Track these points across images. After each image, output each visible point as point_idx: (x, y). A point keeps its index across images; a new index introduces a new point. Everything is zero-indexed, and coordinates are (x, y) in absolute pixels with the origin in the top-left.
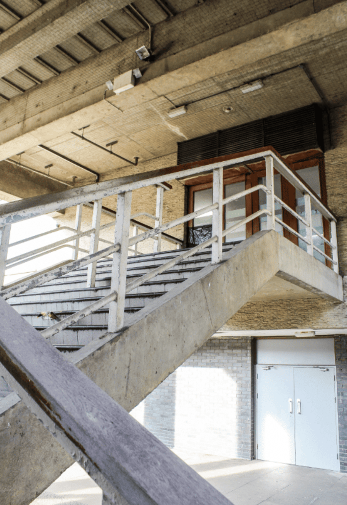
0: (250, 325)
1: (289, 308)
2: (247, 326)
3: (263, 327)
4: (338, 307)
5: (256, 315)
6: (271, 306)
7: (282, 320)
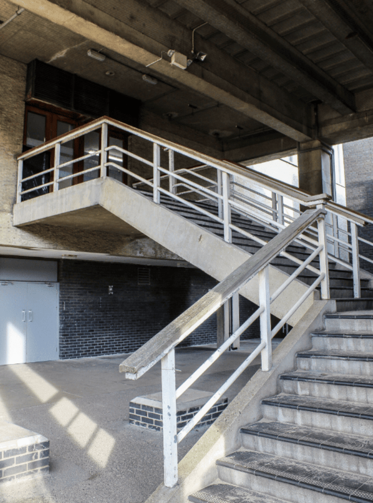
0: (79, 247)
1: (105, 238)
2: (77, 248)
3: (88, 250)
4: (132, 242)
5: (83, 240)
6: (94, 235)
7: (101, 246)
